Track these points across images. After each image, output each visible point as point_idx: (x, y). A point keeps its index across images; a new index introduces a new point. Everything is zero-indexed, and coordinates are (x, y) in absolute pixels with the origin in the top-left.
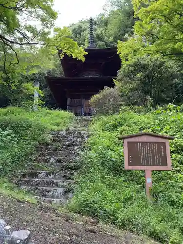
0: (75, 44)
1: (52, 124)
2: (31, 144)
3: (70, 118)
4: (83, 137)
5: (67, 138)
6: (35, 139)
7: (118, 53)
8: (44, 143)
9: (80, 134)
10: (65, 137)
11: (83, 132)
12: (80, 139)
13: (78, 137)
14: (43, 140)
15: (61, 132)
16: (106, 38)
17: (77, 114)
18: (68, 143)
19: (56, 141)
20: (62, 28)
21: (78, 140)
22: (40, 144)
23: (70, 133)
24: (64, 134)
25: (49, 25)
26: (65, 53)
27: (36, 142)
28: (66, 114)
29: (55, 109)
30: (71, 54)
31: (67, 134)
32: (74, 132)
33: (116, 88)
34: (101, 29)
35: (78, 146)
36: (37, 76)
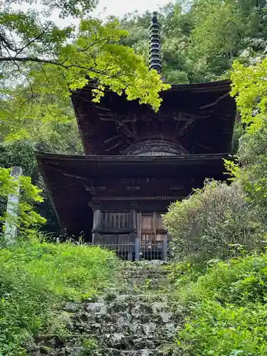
0: (139, 61)
1: (59, 282)
2: (13, 340)
3: (107, 264)
4: (160, 322)
5: (114, 321)
6: (22, 326)
7: (232, 94)
8: (48, 338)
9: (149, 310)
10: (108, 320)
11: (156, 305)
12: (154, 326)
13: (145, 321)
14: (45, 326)
15: (92, 306)
16: (189, 61)
17: (123, 255)
18: (118, 337)
19: (82, 331)
20: (105, 22)
21: (147, 328)
22: (37, 340)
23: (117, 308)
24: (103, 311)
25: (79, 6)
26: (107, 87)
27: (26, 334)
28: (96, 253)
29: (63, 240)
30: (124, 90)
31: (109, 311)
32: (131, 306)
33: (237, 182)
34: (175, 40)
35: (149, 346)
36: (10, 153)
